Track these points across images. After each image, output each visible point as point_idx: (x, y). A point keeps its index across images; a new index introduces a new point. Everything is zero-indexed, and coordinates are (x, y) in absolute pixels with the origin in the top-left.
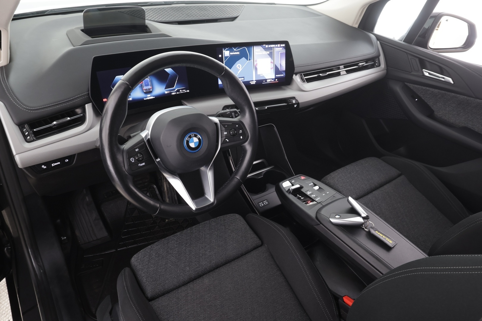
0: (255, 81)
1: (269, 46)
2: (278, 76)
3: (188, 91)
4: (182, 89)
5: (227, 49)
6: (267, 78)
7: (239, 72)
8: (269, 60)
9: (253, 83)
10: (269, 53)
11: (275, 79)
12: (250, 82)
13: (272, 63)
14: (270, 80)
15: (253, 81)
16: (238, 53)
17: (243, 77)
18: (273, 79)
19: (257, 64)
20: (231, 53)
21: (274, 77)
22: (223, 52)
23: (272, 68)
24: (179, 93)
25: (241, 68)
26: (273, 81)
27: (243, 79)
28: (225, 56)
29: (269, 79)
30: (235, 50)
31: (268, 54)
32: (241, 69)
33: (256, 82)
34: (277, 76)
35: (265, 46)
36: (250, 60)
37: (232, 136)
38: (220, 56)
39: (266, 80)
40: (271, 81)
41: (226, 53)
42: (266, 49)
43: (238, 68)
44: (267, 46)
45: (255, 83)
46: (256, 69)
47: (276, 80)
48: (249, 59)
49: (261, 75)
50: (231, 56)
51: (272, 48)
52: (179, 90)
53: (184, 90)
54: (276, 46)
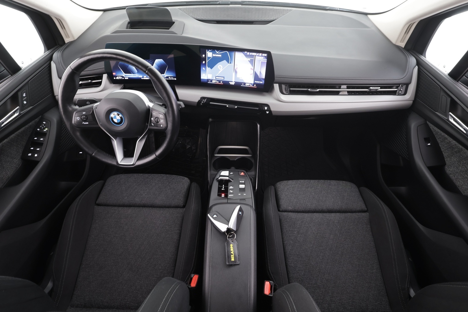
0: (234, 82)
1: (251, 54)
2: (257, 82)
3: (175, 79)
4: (171, 77)
5: (210, 50)
6: (245, 82)
7: (219, 72)
8: (250, 66)
9: (233, 83)
10: (250, 60)
11: (254, 84)
12: (230, 82)
13: (251, 70)
14: (249, 84)
15: (232, 82)
16: (220, 56)
17: (224, 77)
19: (237, 68)
20: (214, 55)
21: (253, 83)
22: (207, 53)
23: (252, 74)
24: (168, 79)
25: (222, 69)
26: (252, 85)
27: (223, 78)
28: (208, 56)
29: (247, 83)
30: (217, 52)
31: (249, 61)
32: (221, 70)
33: (235, 83)
35: (247, 53)
36: (230, 63)
37: (156, 122)
38: (204, 56)
39: (245, 84)
41: (209, 54)
42: (246, 56)
43: (219, 68)
44: (248, 53)
45: (233, 84)
46: (236, 72)
47: (255, 85)
48: (230, 62)
49: (240, 78)
50: (214, 57)
51: (254, 55)
52: (169, 77)
53: (172, 78)
54: (258, 54)
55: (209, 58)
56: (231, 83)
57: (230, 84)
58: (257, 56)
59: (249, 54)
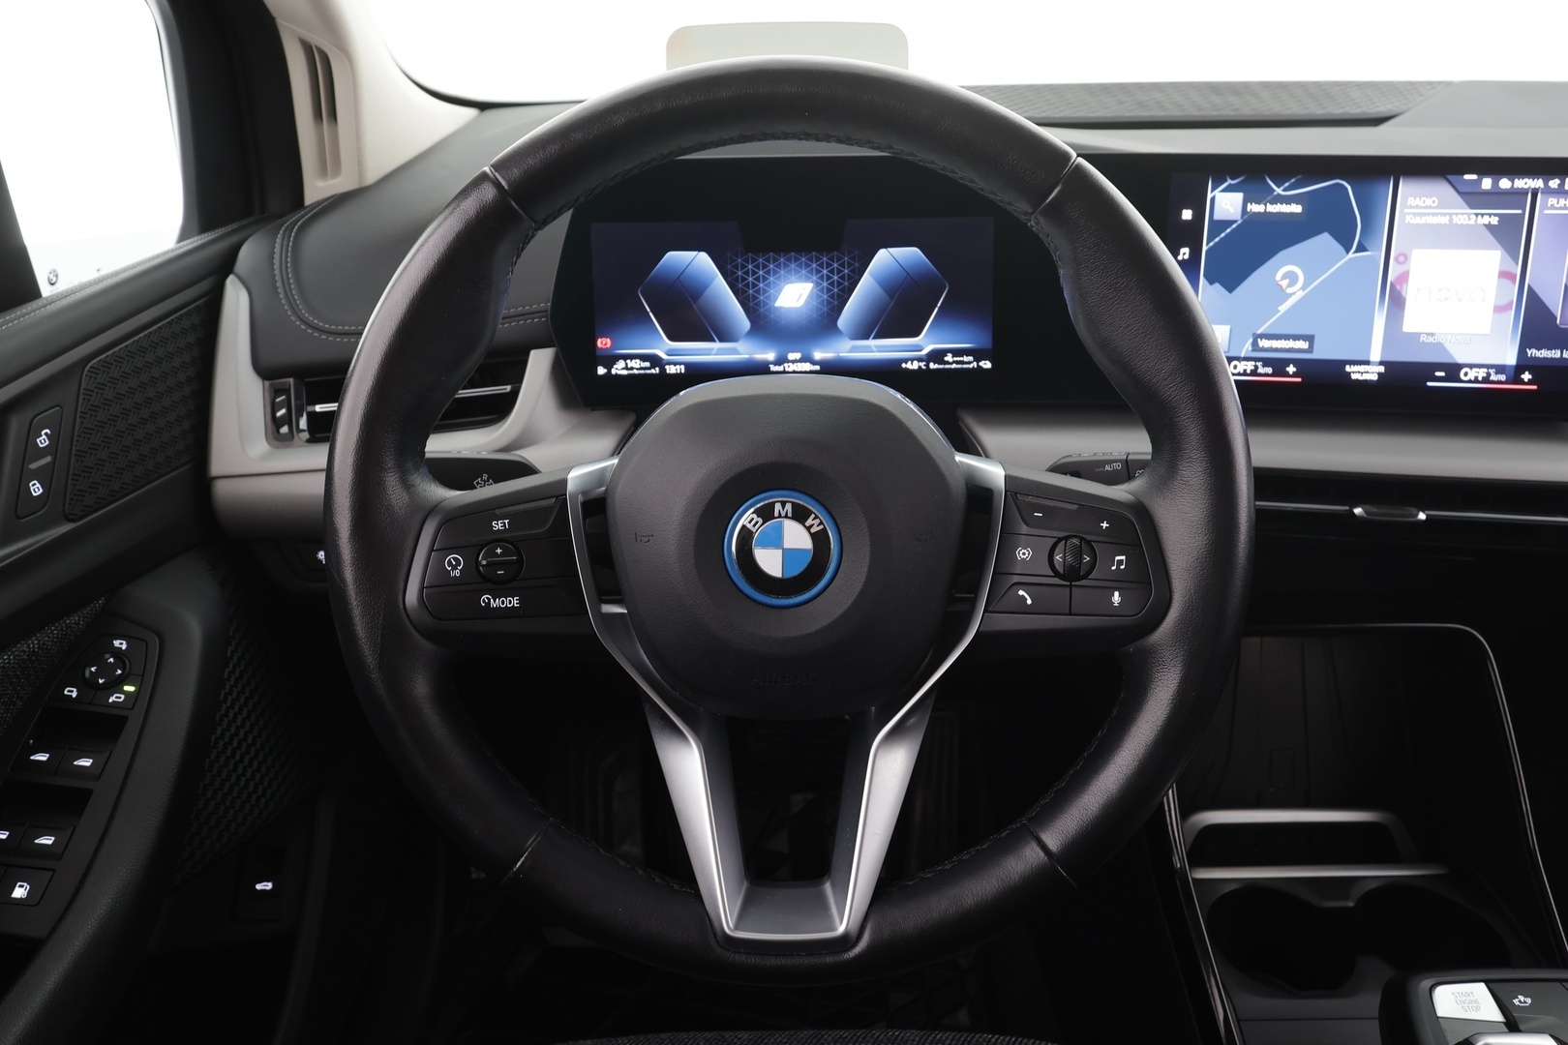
0: (1381, 363)
1: (1505, 183)
2: (1544, 353)
3: (987, 365)
4: (956, 353)
5: (1230, 182)
6: (1460, 360)
7: (1283, 308)
8: (1492, 258)
9: (1371, 373)
10: (1495, 221)
11: (1520, 368)
12: (1348, 368)
13: (1507, 282)
14: (1481, 373)
15: (1367, 363)
16: (1297, 208)
17: (1310, 339)
18: (1500, 369)
19: (1404, 277)
20: (1255, 208)
21: (1511, 359)
22: (1210, 196)
23: (1507, 307)
24: (936, 366)
25: (1303, 288)
26: (1503, 377)
27: (1303, 345)
28: (1216, 217)
29: (1471, 366)
30: (1279, 191)
31: (1489, 226)
32: (1297, 293)
33: (1382, 369)
34: (1532, 352)
35: (1479, 182)
36: (1361, 248)
37: (1057, 574)
38: (1187, 215)
39: (1453, 370)
40: (1486, 380)
41: (1226, 203)
42: (1475, 199)
43: (1284, 283)
44: (1487, 183)
45: (1375, 377)
46: (1397, 302)
47: (1526, 376)
48: (1359, 242)
49: (1423, 338)
50: (1251, 221)
51: (1523, 193)
52: (945, 352)
53: (966, 359)
54: (1554, 183)
55: (1219, 226)
56: (1357, 373)
57: (1354, 377)
58: (1548, 191)
59: (1495, 183)
